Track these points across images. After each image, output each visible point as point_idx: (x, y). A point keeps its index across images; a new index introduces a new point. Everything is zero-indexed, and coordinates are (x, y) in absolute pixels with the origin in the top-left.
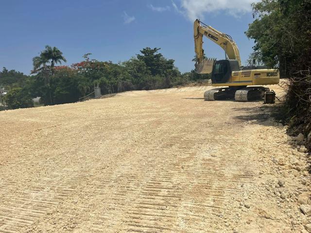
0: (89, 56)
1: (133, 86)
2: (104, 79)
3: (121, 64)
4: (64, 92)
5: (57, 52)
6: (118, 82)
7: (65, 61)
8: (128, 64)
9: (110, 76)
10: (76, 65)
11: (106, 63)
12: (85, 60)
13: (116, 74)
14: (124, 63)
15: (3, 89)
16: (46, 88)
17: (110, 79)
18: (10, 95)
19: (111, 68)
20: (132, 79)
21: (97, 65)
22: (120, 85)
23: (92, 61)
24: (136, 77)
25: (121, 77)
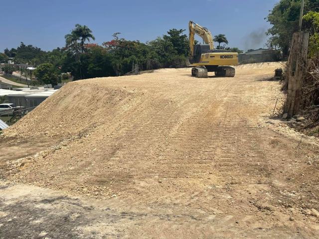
0: (117, 35)
1: (160, 64)
2: (134, 57)
3: (148, 43)
4: (97, 69)
5: (86, 30)
6: (147, 61)
7: (94, 39)
8: (155, 43)
9: (139, 55)
10: (106, 43)
11: (134, 42)
12: (114, 39)
13: (145, 53)
14: (150, 43)
15: (27, 64)
16: (77, 64)
17: (139, 57)
18: (40, 70)
19: (140, 47)
20: (159, 58)
21: (127, 44)
22: (149, 63)
23: (122, 40)
24: (163, 56)
25: (149, 56)
